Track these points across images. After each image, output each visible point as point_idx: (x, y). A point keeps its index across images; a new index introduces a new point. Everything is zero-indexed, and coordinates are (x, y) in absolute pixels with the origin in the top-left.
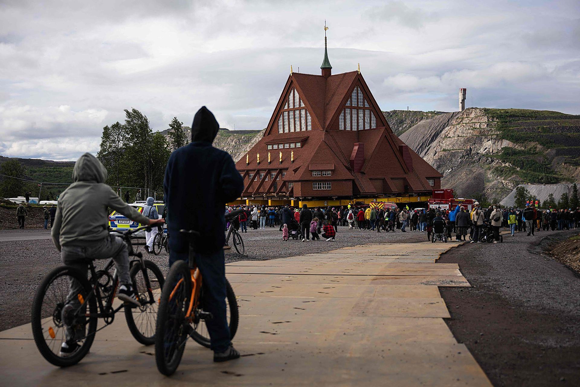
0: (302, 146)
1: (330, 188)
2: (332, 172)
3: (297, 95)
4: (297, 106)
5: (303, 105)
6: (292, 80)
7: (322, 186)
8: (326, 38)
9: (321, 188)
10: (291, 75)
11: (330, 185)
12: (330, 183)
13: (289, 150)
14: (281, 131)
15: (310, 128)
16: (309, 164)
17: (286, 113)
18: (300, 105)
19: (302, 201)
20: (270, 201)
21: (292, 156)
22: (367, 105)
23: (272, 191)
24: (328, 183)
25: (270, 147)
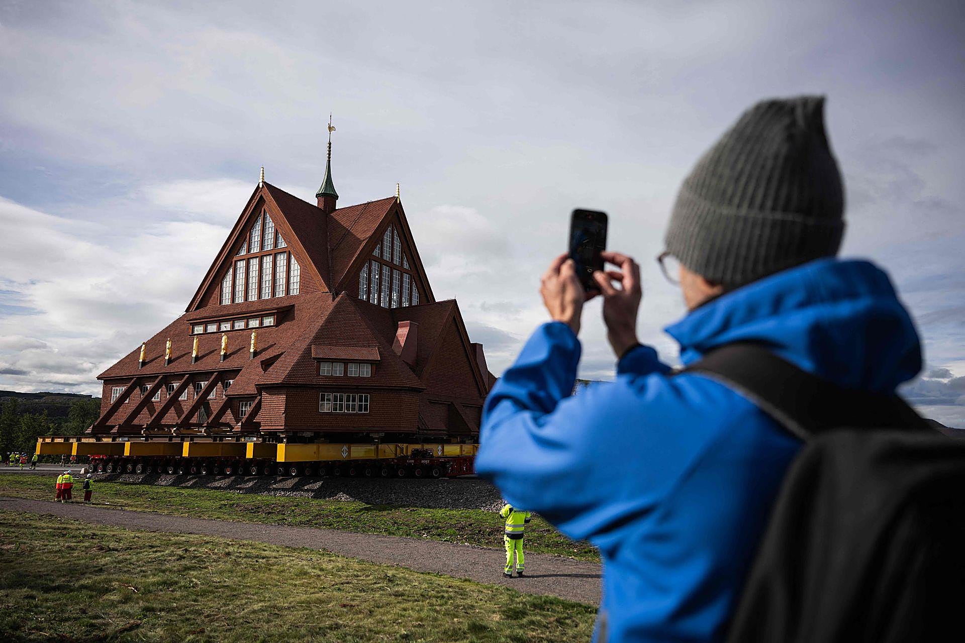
0: (278, 324)
1: (366, 409)
2: (374, 367)
3: (270, 224)
4: (269, 246)
5: (282, 244)
6: (261, 197)
7: (344, 403)
8: (330, 144)
9: (341, 409)
10: (261, 186)
11: (366, 401)
12: (366, 398)
13: (245, 333)
14: (227, 301)
15: (295, 290)
16: (310, 345)
17: (241, 265)
18: (276, 244)
19: (288, 442)
20: (186, 445)
21: (253, 342)
22: (406, 266)
23: (195, 422)
24: (361, 398)
25: (199, 330)
